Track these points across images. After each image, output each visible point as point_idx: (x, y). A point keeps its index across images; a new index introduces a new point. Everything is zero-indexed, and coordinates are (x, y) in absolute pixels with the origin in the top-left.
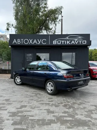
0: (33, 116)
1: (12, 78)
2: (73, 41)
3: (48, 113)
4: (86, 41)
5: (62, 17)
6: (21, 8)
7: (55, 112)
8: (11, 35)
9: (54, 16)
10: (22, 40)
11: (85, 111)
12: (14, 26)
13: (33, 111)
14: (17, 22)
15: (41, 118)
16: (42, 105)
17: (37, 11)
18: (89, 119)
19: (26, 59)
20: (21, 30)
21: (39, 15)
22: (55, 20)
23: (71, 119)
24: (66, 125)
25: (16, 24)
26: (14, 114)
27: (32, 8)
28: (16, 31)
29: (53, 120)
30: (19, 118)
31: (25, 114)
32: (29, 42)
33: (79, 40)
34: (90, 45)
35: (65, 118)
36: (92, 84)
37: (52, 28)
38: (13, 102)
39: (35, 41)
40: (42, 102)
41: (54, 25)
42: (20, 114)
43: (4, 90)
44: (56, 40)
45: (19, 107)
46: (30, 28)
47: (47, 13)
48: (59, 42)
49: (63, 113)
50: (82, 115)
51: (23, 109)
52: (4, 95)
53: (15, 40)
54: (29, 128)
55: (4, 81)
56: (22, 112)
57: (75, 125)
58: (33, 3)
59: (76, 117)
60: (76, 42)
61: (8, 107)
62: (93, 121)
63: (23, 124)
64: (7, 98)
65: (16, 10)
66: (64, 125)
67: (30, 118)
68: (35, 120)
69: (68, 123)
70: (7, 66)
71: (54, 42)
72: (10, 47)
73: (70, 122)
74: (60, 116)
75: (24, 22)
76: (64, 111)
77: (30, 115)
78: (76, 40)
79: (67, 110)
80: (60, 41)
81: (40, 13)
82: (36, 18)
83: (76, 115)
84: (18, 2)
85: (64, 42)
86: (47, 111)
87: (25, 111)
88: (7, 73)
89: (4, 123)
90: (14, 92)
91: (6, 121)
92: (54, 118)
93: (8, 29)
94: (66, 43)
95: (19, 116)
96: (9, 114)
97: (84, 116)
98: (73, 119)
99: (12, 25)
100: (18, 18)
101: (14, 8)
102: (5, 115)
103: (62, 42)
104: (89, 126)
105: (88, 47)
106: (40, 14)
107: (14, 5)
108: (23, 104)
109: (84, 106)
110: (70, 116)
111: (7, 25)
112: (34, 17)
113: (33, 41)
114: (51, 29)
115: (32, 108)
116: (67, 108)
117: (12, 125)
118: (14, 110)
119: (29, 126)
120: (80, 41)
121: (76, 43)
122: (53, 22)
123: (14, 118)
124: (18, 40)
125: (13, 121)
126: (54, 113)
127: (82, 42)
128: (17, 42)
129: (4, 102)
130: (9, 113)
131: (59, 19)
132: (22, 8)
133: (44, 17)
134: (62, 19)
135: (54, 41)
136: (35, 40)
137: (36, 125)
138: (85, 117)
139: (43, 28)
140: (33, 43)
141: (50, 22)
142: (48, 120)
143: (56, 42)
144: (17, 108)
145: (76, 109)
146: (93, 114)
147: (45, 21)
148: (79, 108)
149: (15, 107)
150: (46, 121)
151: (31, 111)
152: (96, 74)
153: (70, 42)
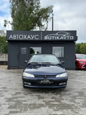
0: (26, 101)
1: (9, 68)
2: (62, 37)
3: (39, 98)
4: (73, 37)
5: (53, 15)
6: (17, 7)
7: (45, 98)
9: (46, 14)
10: (17, 35)
11: (70, 97)
12: (11, 23)
13: (26, 97)
14: (13, 19)
15: (33, 102)
17: (31, 10)
18: (73, 103)
19: (21, 52)
20: (17, 26)
21: (33, 13)
22: (46, 17)
23: (57, 103)
24: (53, 108)
25: (12, 21)
26: (9, 100)
27: (26, 7)
28: (13, 27)
29: (42, 104)
30: (14, 103)
31: (19, 99)
32: (24, 38)
34: (77, 40)
35: (52, 103)
36: (78, 74)
37: (44, 25)
38: (9, 90)
39: (29, 37)
40: (34, 90)
41: (46, 22)
42: (15, 100)
43: (1, 79)
46: (25, 24)
47: (40, 12)
49: (51, 98)
50: (67, 100)
51: (18, 95)
52: (2, 84)
53: (11, 35)
54: (22, 111)
55: (2, 71)
56: (17, 98)
57: (61, 108)
58: (27, 2)
59: (62, 101)
61: (5, 94)
62: (76, 105)
63: (18, 108)
65: (12, 9)
67: (24, 103)
68: (28, 104)
70: (4, 58)
71: (45, 38)
73: (56, 106)
74: (49, 101)
75: (19, 19)
77: (24, 100)
78: (64, 36)
79: (55, 96)
80: (51, 37)
82: (30, 16)
84: (14, 1)
85: (54, 38)
87: (20, 97)
88: (4, 65)
89: (1, 107)
90: (10, 81)
91: (3, 106)
92: (44, 103)
93: (5, 26)
96: (6, 100)
97: (69, 100)
98: (60, 104)
99: (9, 22)
100: (14, 15)
101: (10, 7)
102: (2, 100)
103: (52, 38)
104: (72, 109)
105: (75, 42)
107: (11, 4)
109: (70, 92)
110: (57, 101)
111: (4, 22)
112: (28, 15)
115: (25, 94)
117: (8, 108)
118: (10, 96)
119: (22, 109)
120: (68, 37)
121: (65, 39)
122: (45, 20)
123: (9, 103)
125: (9, 106)
126: (43, 98)
127: (69, 38)
128: (13, 37)
129: (2, 89)
131: (50, 17)
132: (18, 7)
133: (37, 16)
134: (53, 17)
135: (45, 37)
136: (29, 36)
137: (28, 109)
138: (69, 101)
139: (36, 24)
141: (42, 19)
142: (39, 104)
144: (13, 95)
145: (62, 95)
146: (76, 99)
147: (38, 19)
148: (65, 95)
149: (11, 94)
150: (37, 105)
151: (24, 97)
152: (82, 65)
153: (60, 38)
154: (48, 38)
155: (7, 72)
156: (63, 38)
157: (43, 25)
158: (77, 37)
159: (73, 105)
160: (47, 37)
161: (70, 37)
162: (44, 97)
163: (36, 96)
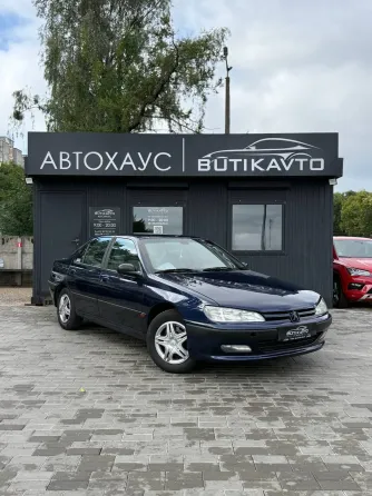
0: (130, 452)
1: (37, 301)
2: (274, 160)
3: (189, 438)
4: (322, 161)
5: (228, 69)
6: (69, 34)
7: (219, 436)
8: (32, 136)
9: (199, 65)
10: (77, 153)
11: (336, 430)
12: (42, 103)
13: (130, 431)
14: (55, 85)
15: (163, 457)
16: (163, 407)
17: (132, 47)
18: (354, 460)
19: (93, 229)
20: (72, 119)
21: (139, 60)
22: (198, 80)
23: (281, 460)
24: (264, 486)
25: (49, 97)
26: (52, 446)
27: (112, 37)
28: (52, 124)
29: (211, 465)
30: (75, 460)
31: (99, 442)
32: (105, 164)
33: (294, 158)
34: (338, 174)
35: (258, 459)
37: (190, 112)
38: (48, 399)
39: (128, 160)
40: (162, 396)
41: (200, 100)
42: (77, 445)
43: (8, 349)
44: (209, 156)
45: (72, 415)
46: (107, 109)
47: (172, 55)
48: (221, 164)
49: (248, 437)
50: (325, 443)
51: (89, 424)
52: (9, 370)
53: (49, 154)
55: (8, 314)
56: (85, 436)
57: (301, 486)
59: (302, 451)
60: (287, 163)
61: (26, 416)
62: (369, 467)
63: (95, 485)
64: (25, 382)
65: (49, 43)
66: (259, 486)
67: (120, 459)
68: (141, 466)
69: (272, 476)
70: (17, 254)
71: (200, 165)
72: (29, 181)
73: (278, 474)
74: (240, 449)
75: (81, 90)
76: (252, 430)
77: (120, 446)
78: (285, 156)
79: (263, 426)
80: (225, 161)
81: (144, 55)
82: (127, 73)
83: (301, 445)
84: (60, 11)
86: (186, 431)
87: (99, 432)
89: (14, 480)
90: (47, 356)
91: (22, 475)
92: (216, 460)
93: (18, 116)
94: (245, 169)
95: (74, 452)
96: (34, 446)
97: (332, 447)
98: (291, 462)
99: (36, 101)
100: (56, 71)
101: (41, 35)
102: (17, 447)
103: (231, 165)
104: (357, 487)
105: (331, 182)
106: (142, 59)
107: (44, 21)
108: (89, 406)
109: (329, 407)
110: (278, 449)
111: (14, 100)
112: (120, 67)
113: (118, 161)
114: (187, 116)
115: (123, 419)
116: (262, 419)
117: (47, 488)
118: (51, 428)
119: (116, 492)
120: (301, 161)
122: (194, 89)
123: (53, 459)
124: (61, 154)
125: (50, 474)
126: (212, 438)
127: (306, 165)
129: (13, 396)
130: (32, 439)
131: (216, 79)
132: (74, 35)
133: (158, 71)
134: (228, 79)
135: (200, 161)
136: (128, 155)
137: (146, 489)
138: (336, 451)
139: (153, 110)
140: (119, 167)
141: (182, 87)
142: (194, 466)
143: (208, 165)
144: (65, 422)
145: (297, 419)
146: (365, 438)
148: (307, 419)
149: (58, 416)
150: (186, 471)
151: (121, 432)
152: (363, 285)
154: (212, 165)
155: (29, 317)
156: (277, 166)
157: (185, 112)
159: (356, 468)
160: (208, 161)
161: (312, 160)
162: (213, 430)
163: (174, 425)
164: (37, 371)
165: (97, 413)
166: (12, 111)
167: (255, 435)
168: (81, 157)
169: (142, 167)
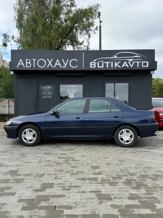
2: (125, 62)
3: (99, 199)
4: (148, 62)
5: (101, 22)
6: (28, 7)
7: (114, 198)
10: (34, 60)
12: (16, 39)
13: (69, 195)
14: (21, 31)
16: (83, 182)
17: (56, 12)
20: (30, 46)
21: (60, 19)
25: (19, 36)
27: (47, 8)
30: (43, 213)
31: (54, 202)
32: (47, 65)
33: (135, 61)
35: (137, 211)
37: (83, 42)
38: (26, 178)
39: (58, 63)
40: (81, 176)
41: (87, 36)
42: (43, 204)
44: (95, 60)
45: (38, 187)
46: (45, 41)
47: (75, 15)
48: (101, 65)
49: (129, 198)
51: (48, 192)
53: (21, 60)
56: (46, 198)
59: (158, 206)
60: (131, 64)
61: (16, 187)
64: (12, 169)
65: (18, 12)
68: (77, 216)
70: (5, 107)
71: (91, 65)
72: (12, 73)
75: (34, 31)
76: (130, 195)
77: (65, 204)
78: (131, 60)
79: (135, 192)
80: (103, 63)
81: (62, 16)
83: (156, 202)
85: (110, 65)
86: (97, 195)
87: (53, 196)
93: (5, 45)
94: (112, 66)
95: (42, 208)
99: (13, 38)
100: (22, 24)
101: (15, 8)
103: (105, 65)
105: (152, 72)
108: (46, 181)
110: (145, 205)
111: (2, 38)
112: (51, 21)
115: (64, 189)
118: (29, 194)
120: (138, 62)
121: (131, 66)
122: (85, 32)
124: (27, 60)
126: (110, 199)
127: (140, 64)
128: (25, 64)
129: (8, 177)
130: (20, 201)
132: (30, 7)
133: (69, 23)
134: (100, 27)
135: (91, 63)
141: (79, 31)
143: (95, 65)
144: (36, 190)
145: (150, 188)
147: (71, 30)
149: (32, 187)
151: (65, 196)
153: (121, 64)
154: (97, 65)
156: (127, 65)
157: (81, 42)
158: (156, 62)
160: (95, 63)
161: (143, 62)
162: (110, 195)
163: (90, 192)
164: (19, 163)
165: (51, 186)
166: (2, 43)
167: (132, 197)
168: (36, 62)
169: (64, 66)
